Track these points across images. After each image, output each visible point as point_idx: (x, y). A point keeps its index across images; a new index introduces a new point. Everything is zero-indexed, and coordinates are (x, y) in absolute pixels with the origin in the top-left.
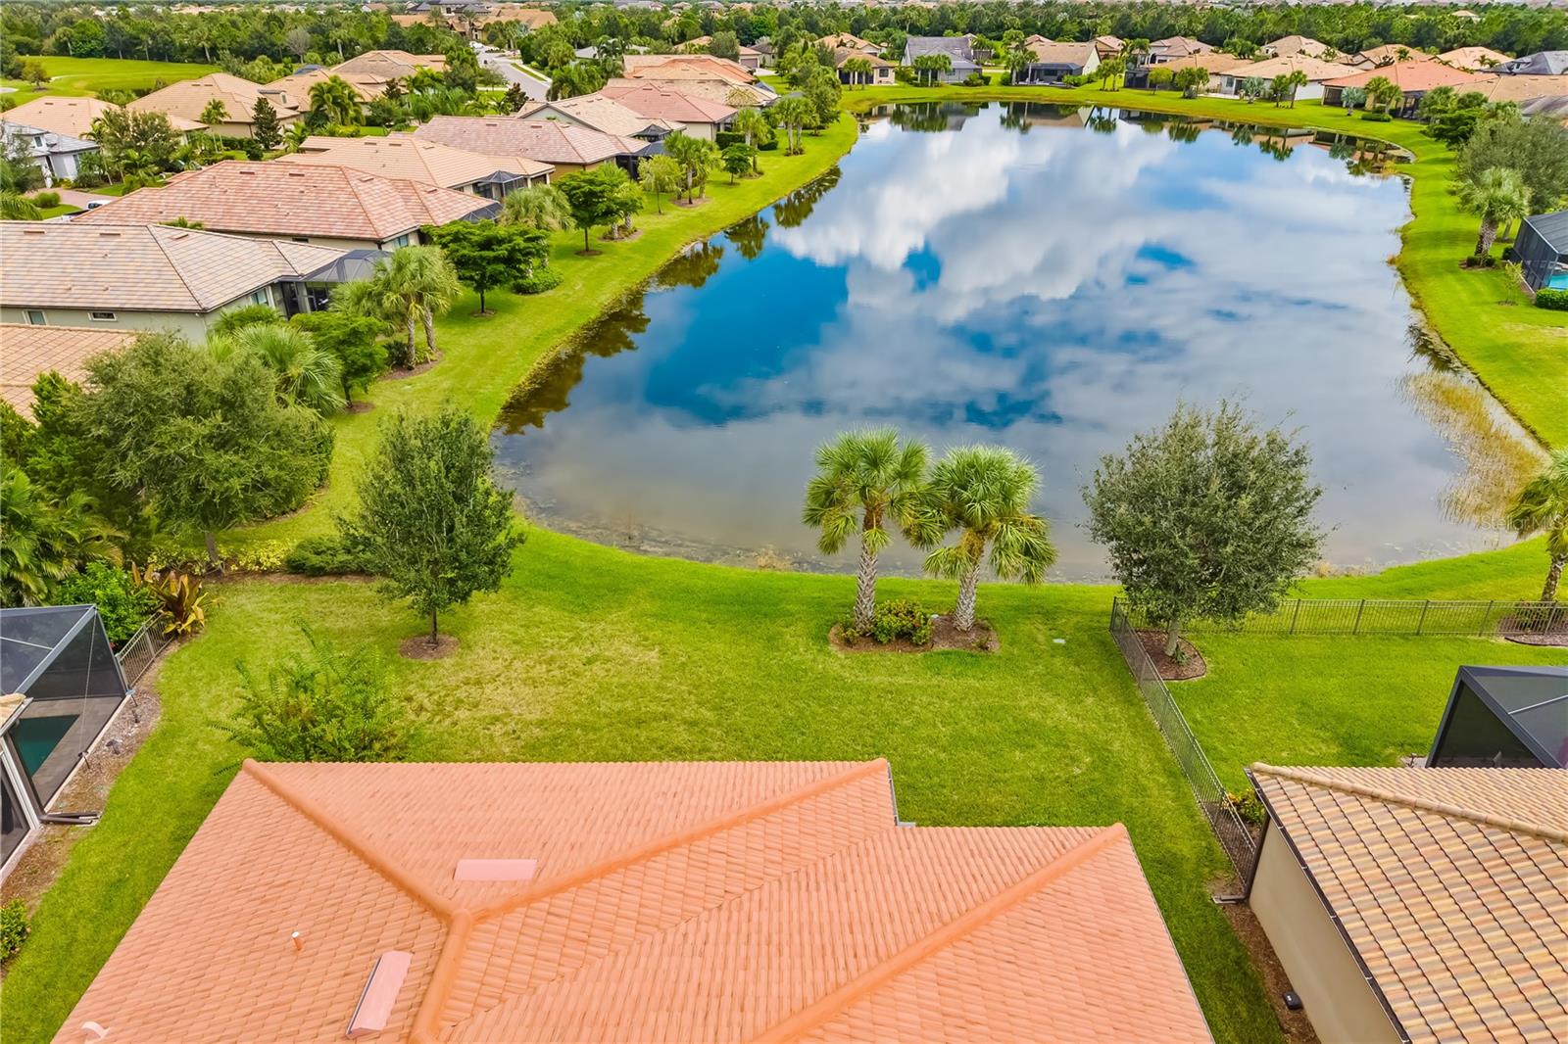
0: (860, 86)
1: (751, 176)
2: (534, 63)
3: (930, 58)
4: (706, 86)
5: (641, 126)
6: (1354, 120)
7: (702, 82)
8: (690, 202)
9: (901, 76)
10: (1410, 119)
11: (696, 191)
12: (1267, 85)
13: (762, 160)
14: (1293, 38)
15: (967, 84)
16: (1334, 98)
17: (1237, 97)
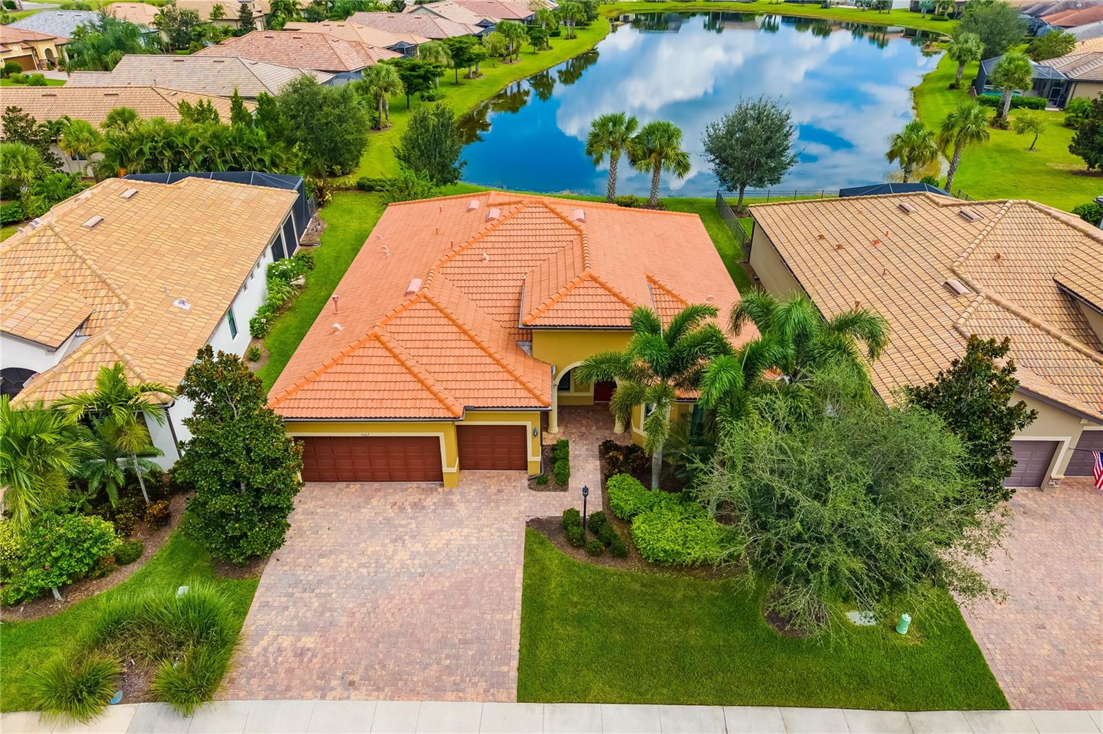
0: (612, 2)
1: (545, 49)
5: (478, 21)
6: (927, 20)
8: (511, 62)
11: (514, 56)
13: (552, 42)
16: (916, 7)
17: (856, 8)
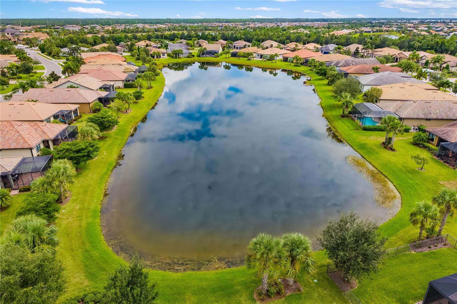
0: (158, 59)
1: (141, 99)
2: (46, 53)
3: (177, 50)
4: (115, 66)
5: (101, 84)
6: (292, 66)
7: (113, 64)
8: (127, 112)
9: (169, 55)
10: (305, 65)
12: (268, 56)
14: (269, 41)
15: (188, 57)
16: (286, 60)
17: (261, 59)
